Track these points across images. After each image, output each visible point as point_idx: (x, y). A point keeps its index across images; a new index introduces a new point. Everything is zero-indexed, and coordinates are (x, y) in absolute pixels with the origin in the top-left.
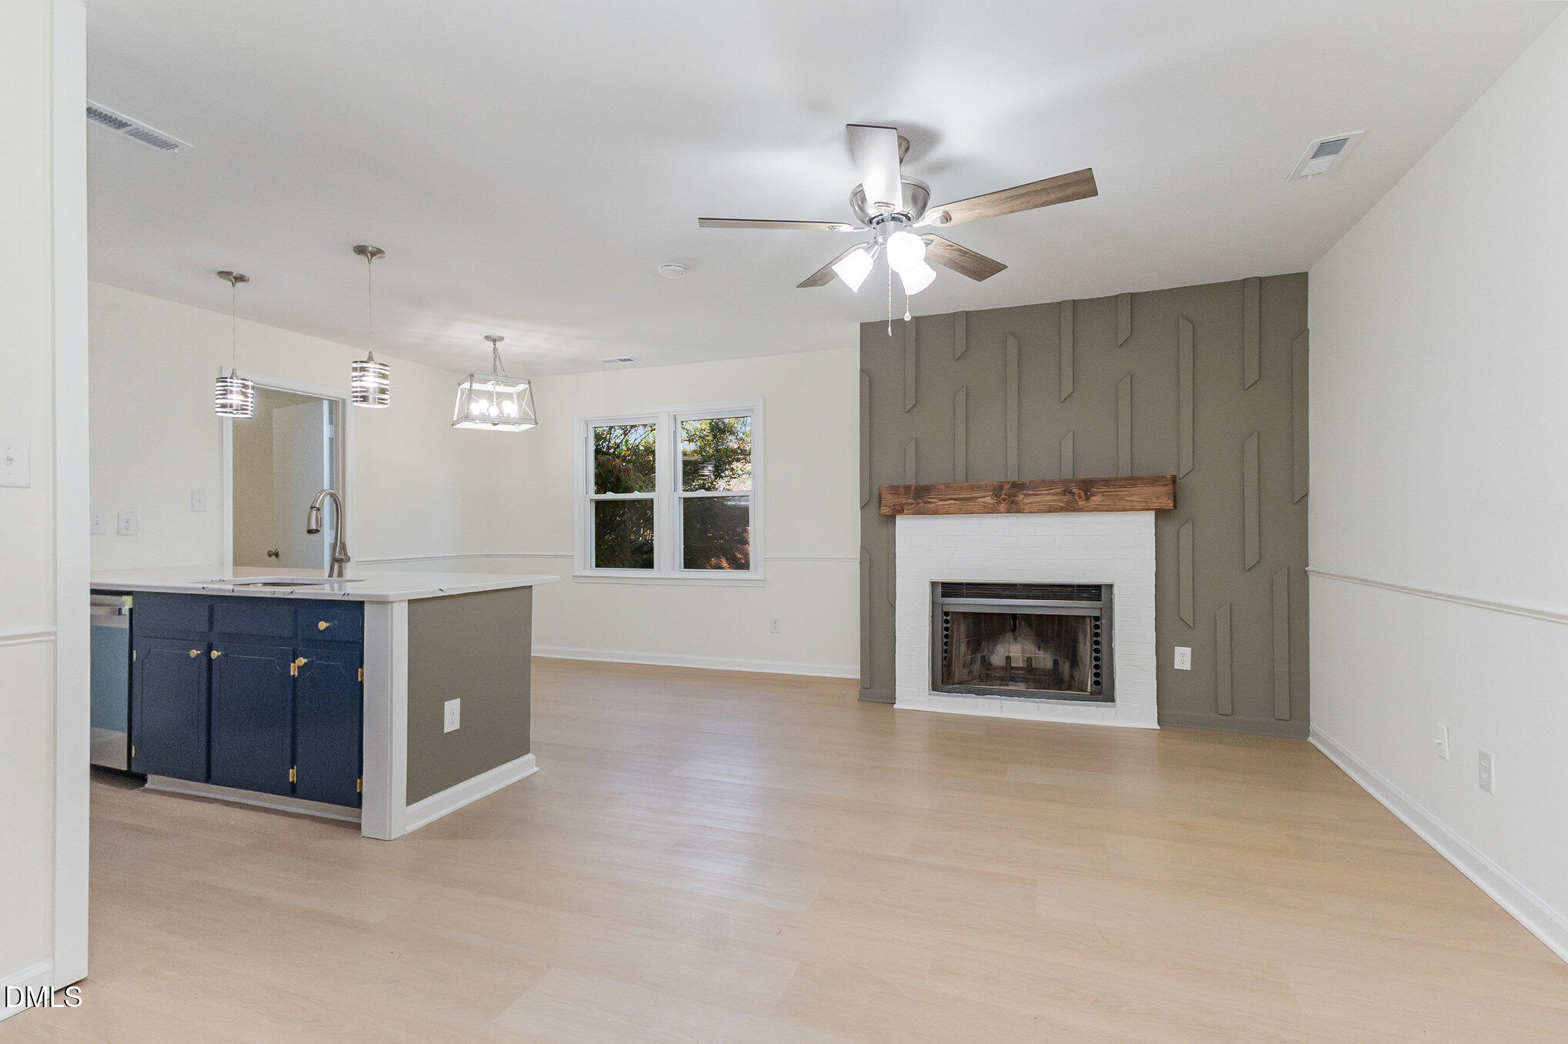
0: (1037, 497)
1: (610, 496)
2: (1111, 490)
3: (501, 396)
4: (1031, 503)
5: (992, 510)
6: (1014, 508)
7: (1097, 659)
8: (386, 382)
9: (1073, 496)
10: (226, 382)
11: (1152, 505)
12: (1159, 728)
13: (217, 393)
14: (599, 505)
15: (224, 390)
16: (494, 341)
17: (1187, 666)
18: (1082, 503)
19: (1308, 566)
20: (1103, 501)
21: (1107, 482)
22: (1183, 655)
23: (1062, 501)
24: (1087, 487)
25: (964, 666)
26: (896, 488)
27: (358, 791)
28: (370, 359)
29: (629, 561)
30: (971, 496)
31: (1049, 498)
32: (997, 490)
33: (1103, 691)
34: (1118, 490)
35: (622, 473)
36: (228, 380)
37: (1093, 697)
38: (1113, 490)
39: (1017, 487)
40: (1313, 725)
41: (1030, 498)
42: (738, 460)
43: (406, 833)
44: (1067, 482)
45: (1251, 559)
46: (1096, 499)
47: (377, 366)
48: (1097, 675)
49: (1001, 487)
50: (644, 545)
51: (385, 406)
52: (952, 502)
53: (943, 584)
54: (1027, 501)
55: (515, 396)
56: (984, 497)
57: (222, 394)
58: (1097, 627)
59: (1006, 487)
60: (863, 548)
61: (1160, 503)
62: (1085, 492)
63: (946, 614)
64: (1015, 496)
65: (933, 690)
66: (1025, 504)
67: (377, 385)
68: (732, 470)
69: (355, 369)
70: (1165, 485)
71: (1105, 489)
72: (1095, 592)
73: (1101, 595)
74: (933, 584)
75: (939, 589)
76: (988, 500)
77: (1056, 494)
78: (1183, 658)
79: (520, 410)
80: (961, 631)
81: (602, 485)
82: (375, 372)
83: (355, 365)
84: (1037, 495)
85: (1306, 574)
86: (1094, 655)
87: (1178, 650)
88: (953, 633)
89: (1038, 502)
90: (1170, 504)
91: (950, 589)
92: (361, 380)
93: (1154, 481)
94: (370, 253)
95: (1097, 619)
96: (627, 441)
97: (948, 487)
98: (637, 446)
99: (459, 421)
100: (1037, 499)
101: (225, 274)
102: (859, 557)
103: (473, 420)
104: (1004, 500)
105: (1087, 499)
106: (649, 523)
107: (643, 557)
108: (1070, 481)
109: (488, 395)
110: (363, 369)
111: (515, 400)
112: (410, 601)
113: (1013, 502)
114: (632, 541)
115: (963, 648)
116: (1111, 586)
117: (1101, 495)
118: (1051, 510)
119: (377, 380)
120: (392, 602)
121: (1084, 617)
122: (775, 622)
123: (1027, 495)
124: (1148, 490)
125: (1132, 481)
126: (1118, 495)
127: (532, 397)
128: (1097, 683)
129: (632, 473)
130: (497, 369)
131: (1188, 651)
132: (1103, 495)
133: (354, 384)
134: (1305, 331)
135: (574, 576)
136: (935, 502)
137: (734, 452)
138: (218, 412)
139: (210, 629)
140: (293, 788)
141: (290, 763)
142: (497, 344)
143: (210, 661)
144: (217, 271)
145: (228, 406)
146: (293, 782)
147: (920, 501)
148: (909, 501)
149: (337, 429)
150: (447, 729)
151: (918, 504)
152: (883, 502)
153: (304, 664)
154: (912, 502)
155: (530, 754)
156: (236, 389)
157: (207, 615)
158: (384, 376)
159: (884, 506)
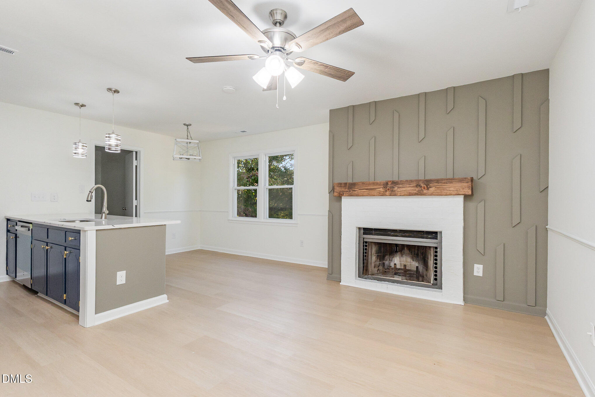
0: (404, 188)
1: (243, 187)
2: (440, 185)
4: (401, 191)
5: (383, 195)
6: (393, 194)
7: (436, 268)
8: (119, 142)
9: (421, 188)
10: (76, 144)
11: (460, 193)
12: (463, 304)
13: (73, 148)
14: (239, 192)
15: (75, 147)
16: (187, 125)
17: (481, 274)
18: (425, 191)
19: (547, 225)
20: (436, 190)
21: (438, 181)
22: (478, 268)
23: (415, 190)
24: (428, 183)
25: (375, 267)
26: (341, 184)
27: (79, 306)
28: (113, 133)
30: (374, 188)
31: (409, 189)
32: (386, 185)
33: (437, 284)
34: (443, 185)
37: (433, 286)
38: (441, 185)
39: (395, 183)
40: (548, 311)
41: (400, 189)
43: (95, 325)
44: (419, 181)
45: (516, 221)
46: (432, 190)
47: (116, 136)
48: (436, 275)
49: (387, 184)
52: (365, 190)
53: (364, 228)
54: (399, 190)
56: (379, 188)
57: (75, 149)
58: (436, 252)
59: (389, 183)
60: (329, 211)
61: (464, 191)
62: (427, 186)
63: (366, 242)
64: (393, 188)
65: (359, 277)
66: (398, 192)
67: (115, 143)
69: (106, 137)
70: (467, 182)
71: (436, 184)
72: (434, 235)
73: (437, 237)
74: (359, 228)
75: (362, 231)
76: (381, 190)
77: (413, 187)
78: (478, 270)
80: (373, 251)
81: (240, 183)
82: (114, 138)
83: (107, 135)
84: (404, 187)
85: (546, 230)
86: (435, 265)
87: (476, 266)
88: (368, 251)
89: (404, 191)
90: (470, 192)
91: (367, 231)
92: (109, 142)
93: (461, 180)
94: (114, 91)
95: (436, 248)
97: (363, 183)
100: (404, 189)
101: (77, 104)
102: (328, 215)
104: (388, 189)
105: (428, 189)
108: (420, 180)
110: (109, 137)
112: (97, 230)
113: (392, 191)
115: (374, 258)
116: (441, 232)
117: (434, 187)
118: (410, 195)
119: (115, 141)
120: (87, 231)
121: (430, 247)
122: (302, 242)
123: (398, 187)
124: (458, 185)
125: (451, 180)
126: (443, 187)
128: (436, 279)
131: (481, 266)
132: (435, 187)
133: (106, 143)
134: (547, 100)
135: (228, 220)
136: (358, 191)
138: (73, 156)
139: (48, 238)
140: (65, 302)
141: (64, 292)
142: (188, 127)
143: (47, 250)
144: (75, 103)
145: (77, 154)
146: (65, 299)
147: (351, 190)
148: (346, 190)
149: (138, 162)
150: (118, 283)
151: (350, 191)
152: (335, 190)
153: (67, 253)
154: (348, 190)
155: (165, 295)
156: (80, 147)
157: (47, 232)
158: (117, 140)
159: (335, 192)
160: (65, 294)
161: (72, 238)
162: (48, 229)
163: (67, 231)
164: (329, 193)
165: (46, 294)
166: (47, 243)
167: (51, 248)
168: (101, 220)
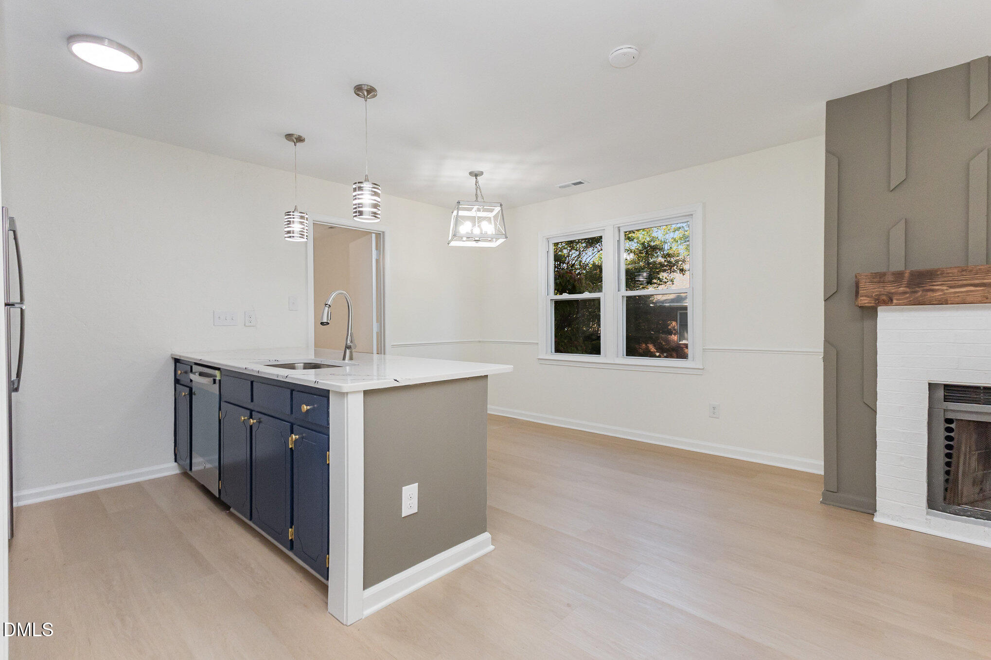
1: (566, 296)
3: (481, 219)
10: (290, 215)
14: (558, 304)
15: (288, 221)
16: (476, 175)
25: (974, 483)
26: (882, 275)
27: (327, 566)
28: (367, 180)
29: (582, 346)
35: (576, 282)
36: (291, 213)
42: (664, 271)
43: (363, 617)
47: (372, 186)
50: (592, 334)
51: (379, 220)
52: (972, 289)
53: (947, 386)
55: (492, 219)
57: (288, 224)
60: (827, 341)
63: (950, 421)
65: (930, 509)
67: (370, 201)
68: (659, 279)
74: (932, 386)
75: (941, 393)
79: (496, 229)
80: (969, 442)
81: (560, 287)
82: (369, 191)
83: (354, 186)
88: (958, 443)
91: (957, 393)
92: (358, 198)
94: (367, 90)
96: (581, 261)
97: (962, 271)
98: (588, 264)
99: (452, 240)
101: (289, 137)
102: (823, 351)
103: (461, 238)
106: (597, 318)
107: (593, 346)
109: (472, 219)
110: (360, 188)
111: (493, 222)
112: (366, 393)
114: (584, 332)
115: (973, 461)
119: (370, 197)
120: (347, 393)
122: (714, 408)
127: (503, 219)
129: (584, 281)
130: (479, 198)
135: (539, 359)
136: (943, 291)
137: (661, 265)
138: (285, 237)
139: (252, 400)
140: (291, 546)
141: (289, 524)
142: (478, 178)
143: (251, 427)
144: (286, 135)
145: (292, 232)
146: (292, 539)
147: (917, 289)
148: (902, 289)
149: (380, 254)
150: (405, 513)
151: (916, 292)
152: (860, 292)
153: (296, 440)
154: (908, 290)
155: (486, 533)
156: (297, 220)
157: (250, 388)
158: (376, 194)
159: (863, 296)
160: (291, 528)
161: (309, 407)
162: (252, 382)
163: (296, 391)
164: (825, 301)
165: (249, 517)
166: (251, 411)
167: (260, 422)
168: (344, 361)
